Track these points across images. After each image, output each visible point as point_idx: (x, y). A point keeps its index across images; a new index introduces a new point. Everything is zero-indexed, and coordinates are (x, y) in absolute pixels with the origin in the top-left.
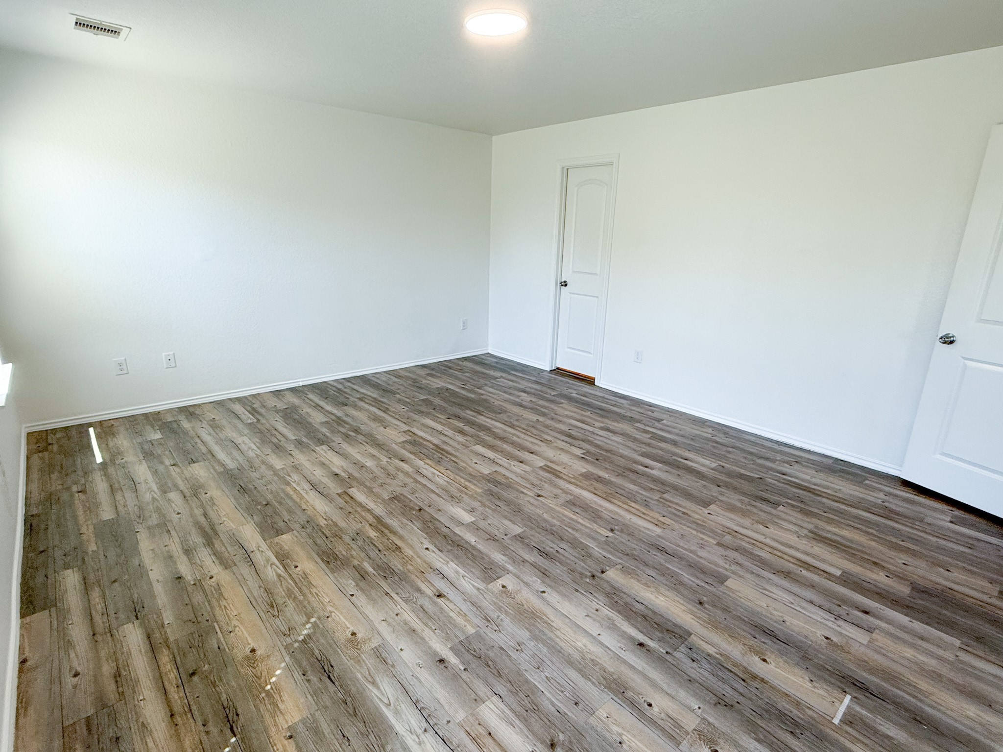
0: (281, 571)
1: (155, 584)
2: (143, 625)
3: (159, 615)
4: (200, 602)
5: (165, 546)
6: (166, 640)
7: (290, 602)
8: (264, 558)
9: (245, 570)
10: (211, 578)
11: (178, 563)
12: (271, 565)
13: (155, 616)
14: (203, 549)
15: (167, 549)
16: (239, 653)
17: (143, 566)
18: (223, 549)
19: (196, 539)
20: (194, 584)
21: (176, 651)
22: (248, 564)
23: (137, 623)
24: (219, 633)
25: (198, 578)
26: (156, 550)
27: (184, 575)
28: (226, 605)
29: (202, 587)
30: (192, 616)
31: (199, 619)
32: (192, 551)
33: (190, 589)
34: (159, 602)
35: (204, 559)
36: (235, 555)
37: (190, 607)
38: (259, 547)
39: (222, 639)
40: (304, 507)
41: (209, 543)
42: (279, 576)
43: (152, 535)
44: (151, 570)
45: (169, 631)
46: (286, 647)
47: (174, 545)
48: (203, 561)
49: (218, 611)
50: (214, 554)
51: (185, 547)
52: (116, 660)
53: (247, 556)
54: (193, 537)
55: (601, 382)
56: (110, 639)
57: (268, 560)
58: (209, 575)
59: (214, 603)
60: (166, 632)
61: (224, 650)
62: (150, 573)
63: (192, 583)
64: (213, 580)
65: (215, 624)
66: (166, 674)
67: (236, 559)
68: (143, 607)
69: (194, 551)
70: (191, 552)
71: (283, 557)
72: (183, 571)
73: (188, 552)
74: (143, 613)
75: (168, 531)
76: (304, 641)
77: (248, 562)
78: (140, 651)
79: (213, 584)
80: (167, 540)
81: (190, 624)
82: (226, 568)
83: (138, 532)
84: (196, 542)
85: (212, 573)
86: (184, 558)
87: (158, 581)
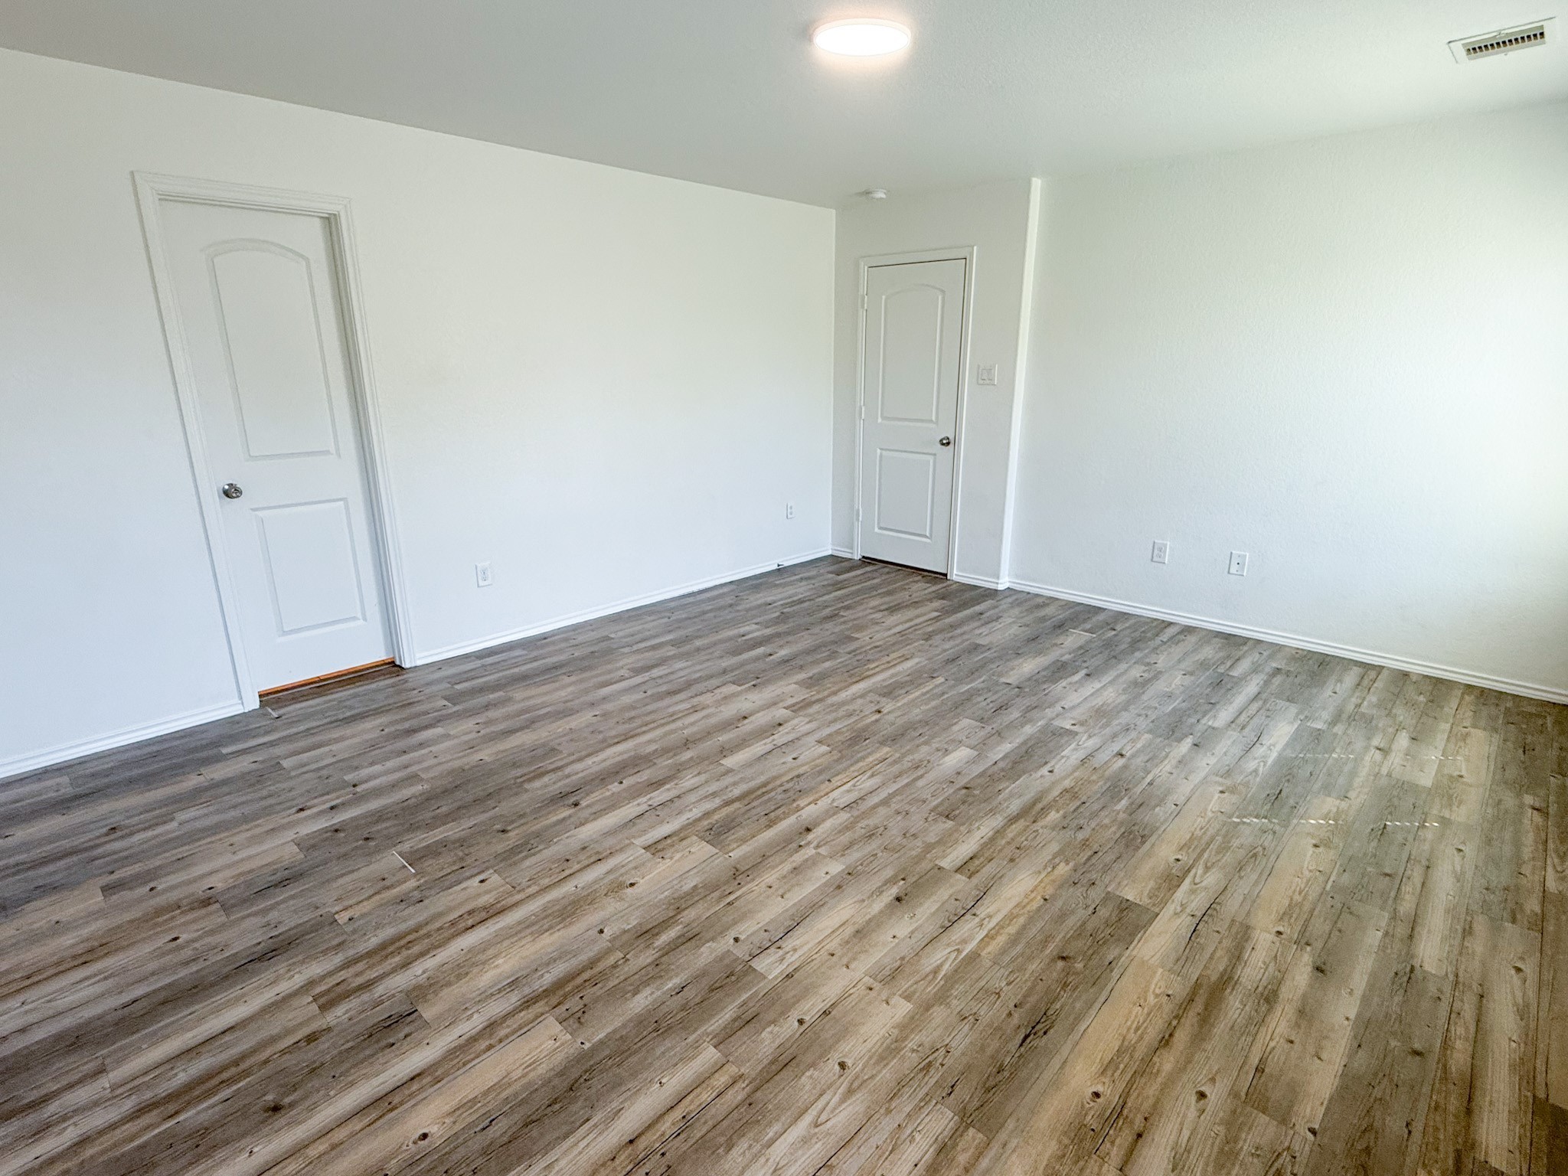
0: (1199, 870)
1: (1359, 993)
2: (1410, 955)
3: (1382, 948)
4: (1322, 919)
5: (1292, 1042)
6: (1394, 917)
7: (1236, 843)
8: (1193, 897)
9: (1232, 906)
10: (1279, 933)
11: (1300, 992)
12: (1195, 884)
13: (1389, 951)
14: (1243, 980)
15: (1294, 1033)
16: (1327, 855)
17: (1355, 1037)
18: (1219, 953)
19: (1235, 1007)
20: (1308, 944)
21: (1390, 902)
22: (1218, 908)
23: (1416, 963)
24: (1332, 879)
25: (1295, 947)
26: (1311, 1050)
27: (1309, 969)
28: (1297, 893)
29: (1302, 933)
30: (1345, 916)
31: (1340, 906)
32: (1262, 994)
33: (1319, 945)
34: (1370, 964)
35: (1260, 964)
36: (1218, 932)
37: (1339, 925)
38: (1176, 914)
39: (1334, 874)
40: (1038, 902)
41: (1226, 981)
42: (1207, 869)
43: (1294, 1092)
44: (1347, 1019)
45: (1383, 924)
46: (1286, 827)
47: (1277, 1031)
48: (1264, 963)
49: (1313, 895)
50: (1239, 958)
51: (1264, 1008)
52: (1462, 946)
53: (1205, 918)
54: (1236, 1016)
55: (418, 655)
56: (1461, 975)
57: (1193, 892)
58: (1276, 939)
59: (1307, 907)
60: (1389, 925)
61: (1341, 866)
62: (1352, 1016)
63: (1308, 948)
64: (1281, 929)
65: (1328, 887)
66: (1413, 894)
67: (1223, 927)
68: (1396, 974)
69: (1260, 989)
70: (1266, 992)
71: (1172, 880)
72: (1305, 976)
73: (1269, 997)
74: (1400, 967)
75: (1259, 1070)
76: (1265, 817)
77: (1215, 909)
78: (1429, 931)
79: (1286, 924)
80: (1277, 1052)
81: (1353, 909)
82: (1248, 927)
83: (1313, 1131)
84: (1241, 1002)
85: (1272, 937)
86: (1285, 993)
87: (1351, 993)
